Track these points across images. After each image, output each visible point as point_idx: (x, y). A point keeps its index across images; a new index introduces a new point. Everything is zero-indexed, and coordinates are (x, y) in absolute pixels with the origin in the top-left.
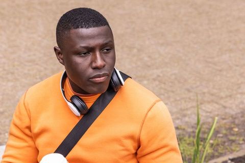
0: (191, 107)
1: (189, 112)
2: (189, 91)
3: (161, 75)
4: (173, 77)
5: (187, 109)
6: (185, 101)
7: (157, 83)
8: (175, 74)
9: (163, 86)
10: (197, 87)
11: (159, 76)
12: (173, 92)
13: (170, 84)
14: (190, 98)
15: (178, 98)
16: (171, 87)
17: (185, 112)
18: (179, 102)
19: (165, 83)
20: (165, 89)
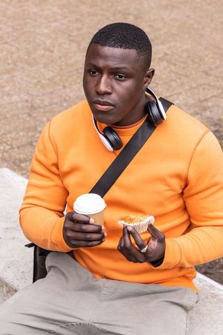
0: (212, 97)
1: (210, 104)
2: (207, 73)
3: (169, 52)
4: (185, 55)
5: (206, 100)
6: (204, 89)
7: (165, 63)
8: (186, 51)
9: (173, 67)
10: (217, 67)
11: (166, 54)
12: (187, 76)
13: (182, 65)
14: (209, 85)
15: (194, 86)
16: (184, 68)
17: (205, 104)
18: (196, 91)
19: (175, 65)
20: (176, 73)
